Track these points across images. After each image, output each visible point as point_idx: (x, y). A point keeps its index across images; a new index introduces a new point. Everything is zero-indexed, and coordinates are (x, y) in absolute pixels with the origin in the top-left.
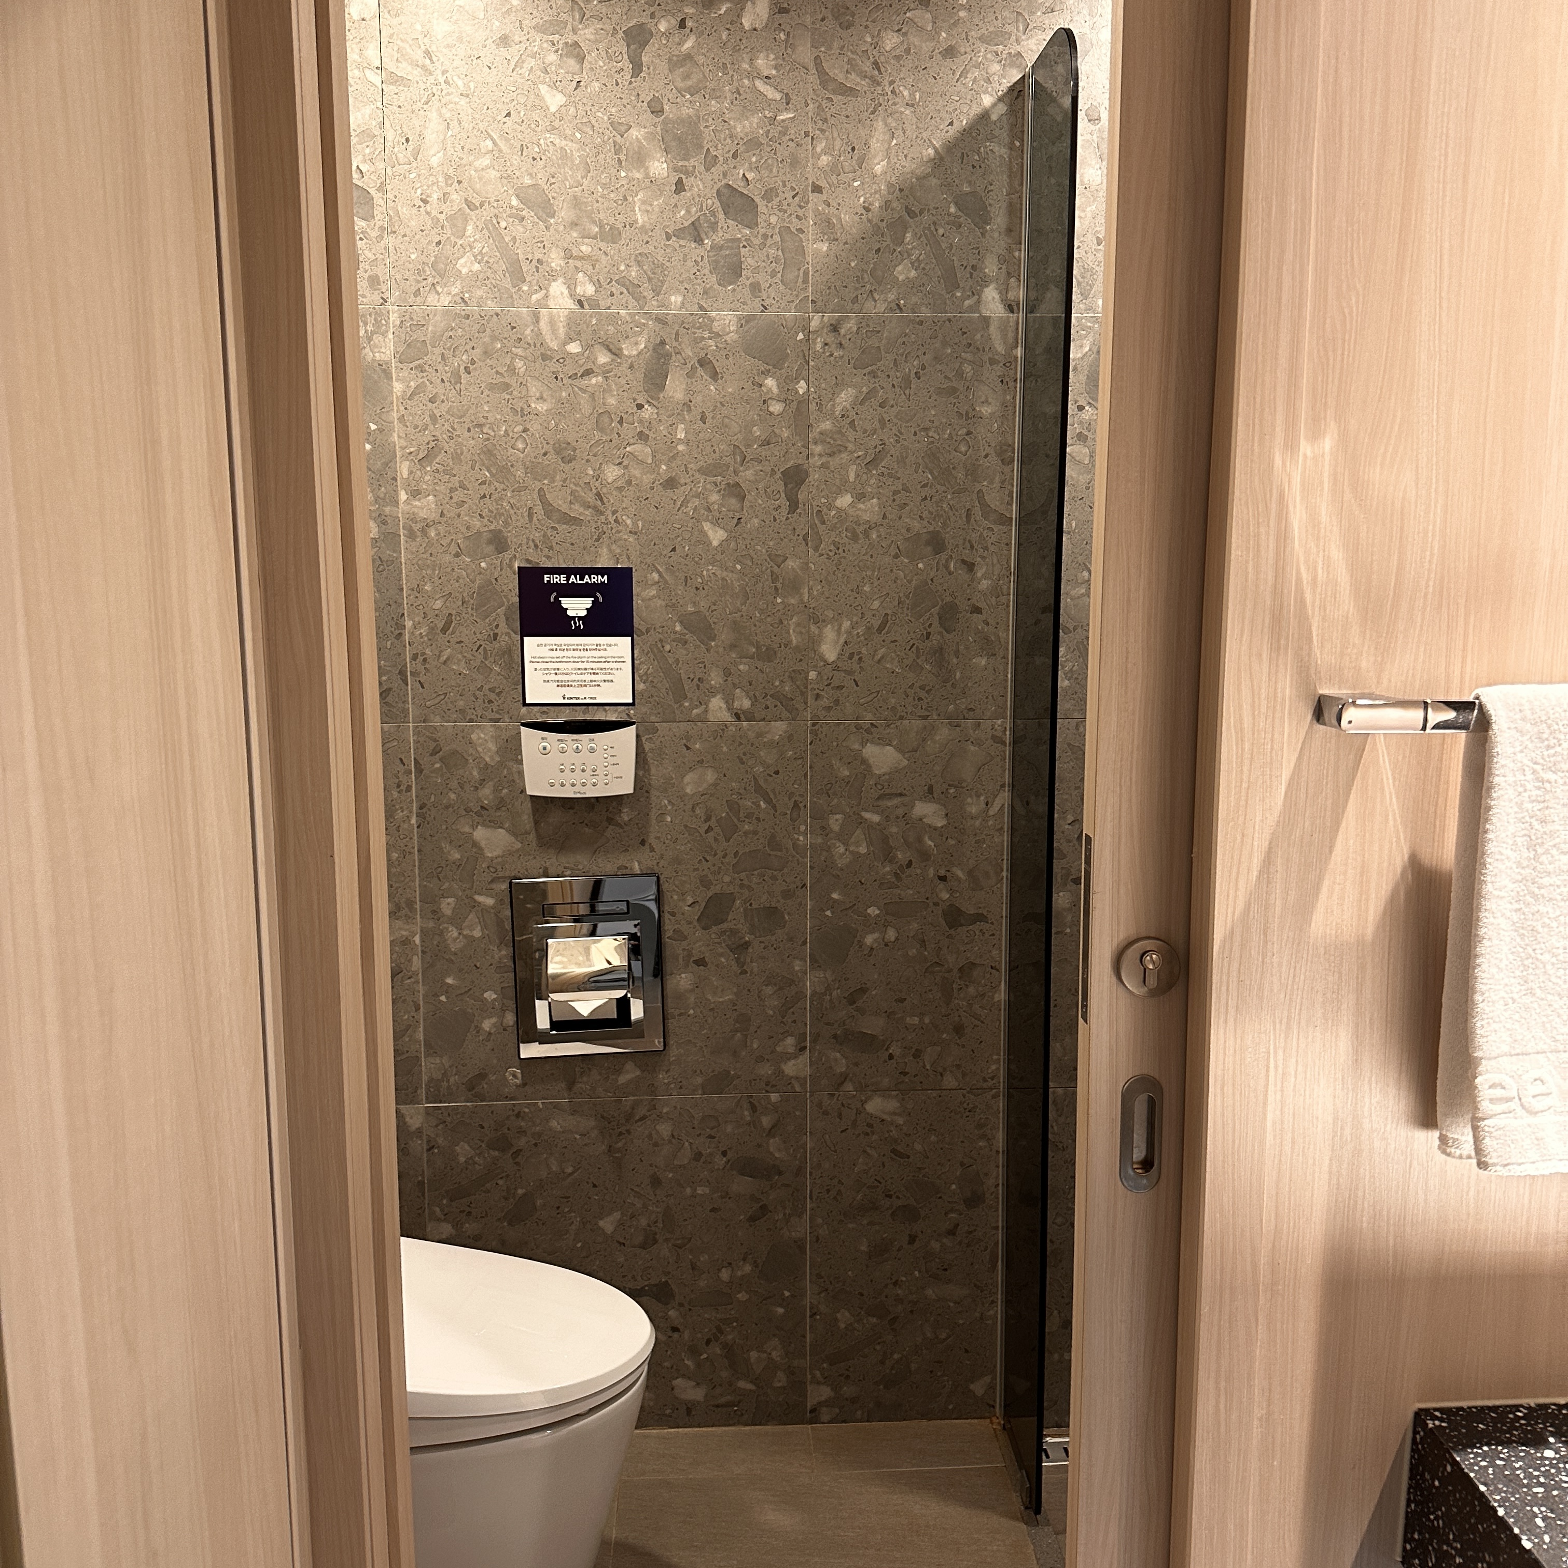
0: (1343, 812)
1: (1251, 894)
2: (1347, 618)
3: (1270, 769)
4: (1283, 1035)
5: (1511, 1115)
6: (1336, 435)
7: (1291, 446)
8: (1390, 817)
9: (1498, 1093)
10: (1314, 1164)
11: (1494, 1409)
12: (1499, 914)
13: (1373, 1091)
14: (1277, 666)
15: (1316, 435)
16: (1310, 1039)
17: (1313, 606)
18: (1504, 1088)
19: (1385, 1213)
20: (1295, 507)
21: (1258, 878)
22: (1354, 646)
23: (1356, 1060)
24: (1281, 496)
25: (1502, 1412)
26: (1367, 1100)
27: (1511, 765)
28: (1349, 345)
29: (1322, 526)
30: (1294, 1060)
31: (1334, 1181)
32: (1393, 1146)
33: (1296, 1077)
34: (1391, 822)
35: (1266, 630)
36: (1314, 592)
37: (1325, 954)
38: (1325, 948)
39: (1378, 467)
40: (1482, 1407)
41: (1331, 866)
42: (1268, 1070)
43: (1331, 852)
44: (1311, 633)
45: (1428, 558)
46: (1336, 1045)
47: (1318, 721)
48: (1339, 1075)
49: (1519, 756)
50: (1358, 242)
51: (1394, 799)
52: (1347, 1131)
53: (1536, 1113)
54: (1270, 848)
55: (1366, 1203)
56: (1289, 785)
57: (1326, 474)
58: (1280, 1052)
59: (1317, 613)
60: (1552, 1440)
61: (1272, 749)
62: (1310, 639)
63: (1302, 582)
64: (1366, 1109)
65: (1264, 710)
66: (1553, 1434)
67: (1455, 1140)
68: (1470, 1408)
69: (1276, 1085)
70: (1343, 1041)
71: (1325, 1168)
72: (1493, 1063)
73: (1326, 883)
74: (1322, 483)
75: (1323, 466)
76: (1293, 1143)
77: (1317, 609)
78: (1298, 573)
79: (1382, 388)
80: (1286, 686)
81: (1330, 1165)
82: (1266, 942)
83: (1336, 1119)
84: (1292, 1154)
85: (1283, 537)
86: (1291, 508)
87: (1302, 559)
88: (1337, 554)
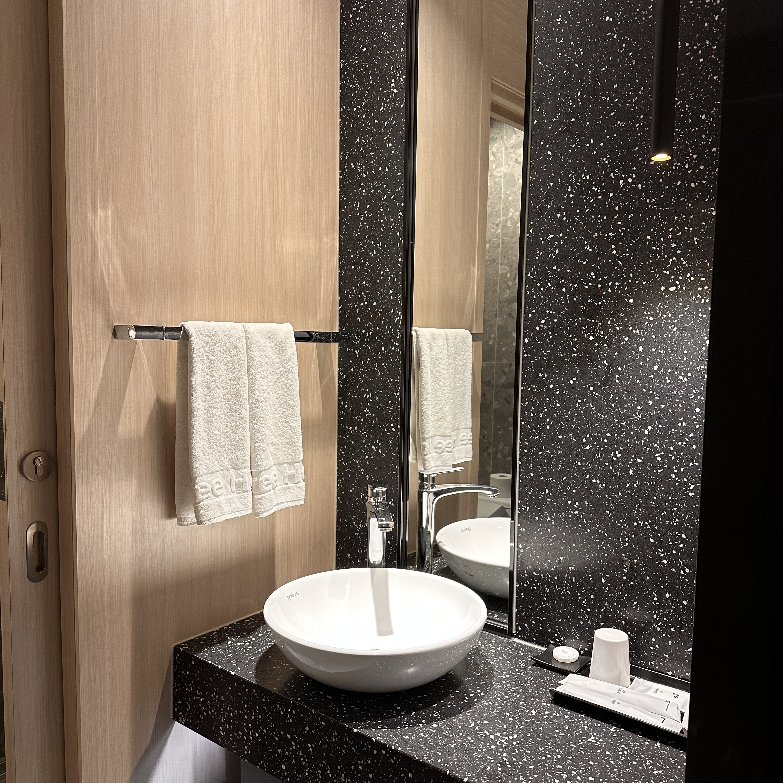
0: (128, 379)
1: (90, 419)
2: (124, 291)
3: (96, 360)
4: (108, 486)
5: (209, 499)
6: (113, 209)
7: (94, 211)
8: (148, 381)
9: (204, 490)
10: (125, 544)
11: (204, 635)
12: (199, 415)
13: (148, 505)
14: (95, 311)
15: (104, 208)
16: (120, 486)
17: (109, 285)
18: (206, 488)
19: (156, 560)
20: (98, 238)
21: (94, 412)
22: (127, 304)
23: (140, 492)
24: (92, 233)
25: (207, 635)
26: (146, 510)
27: (199, 353)
28: (116, 169)
29: (110, 249)
30: (114, 496)
31: (134, 550)
32: (157, 529)
33: (115, 505)
34: (148, 383)
35: (89, 294)
36: (109, 279)
37: (124, 445)
38: (124, 442)
39: (131, 226)
40: (199, 637)
41: (125, 404)
42: (103, 503)
43: (124, 398)
44: (109, 297)
45: (154, 268)
46: (131, 487)
47: (115, 338)
48: (134, 501)
49: (201, 349)
50: (117, 125)
51: (149, 373)
52: (138, 526)
53: (219, 496)
54: (98, 397)
55: (148, 557)
56: (104, 367)
57: (110, 226)
58: (108, 494)
59: (110, 288)
60: (229, 638)
61: (96, 350)
62: (108, 300)
63: (103, 274)
64: (146, 515)
65: (91, 332)
66: (228, 636)
67: (185, 518)
68: (195, 638)
69: (106, 510)
70: (134, 485)
71: (130, 545)
72: (201, 478)
73: (123, 412)
74: (108, 229)
75: (108, 221)
76: (116, 536)
77: (110, 286)
78: (101, 269)
79: (130, 191)
80: (100, 322)
81: (132, 543)
82: (99, 442)
83: (133, 521)
84: (115, 541)
85: (94, 251)
86: (96, 239)
87: (102, 263)
88: (117, 262)
